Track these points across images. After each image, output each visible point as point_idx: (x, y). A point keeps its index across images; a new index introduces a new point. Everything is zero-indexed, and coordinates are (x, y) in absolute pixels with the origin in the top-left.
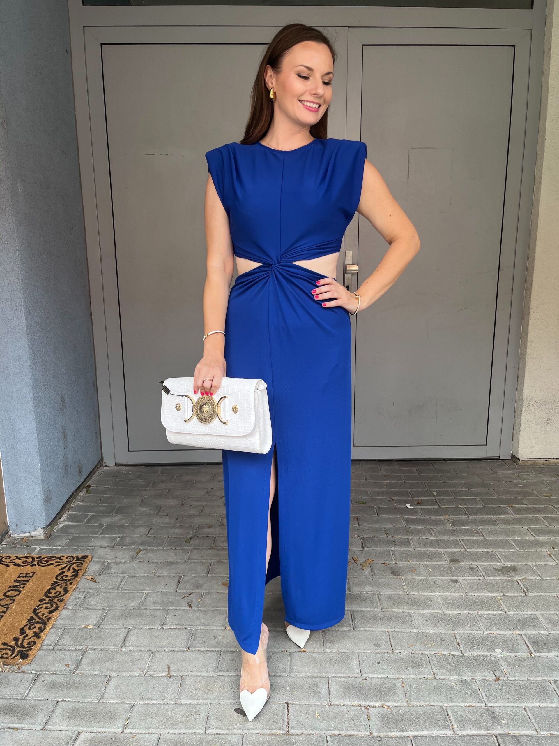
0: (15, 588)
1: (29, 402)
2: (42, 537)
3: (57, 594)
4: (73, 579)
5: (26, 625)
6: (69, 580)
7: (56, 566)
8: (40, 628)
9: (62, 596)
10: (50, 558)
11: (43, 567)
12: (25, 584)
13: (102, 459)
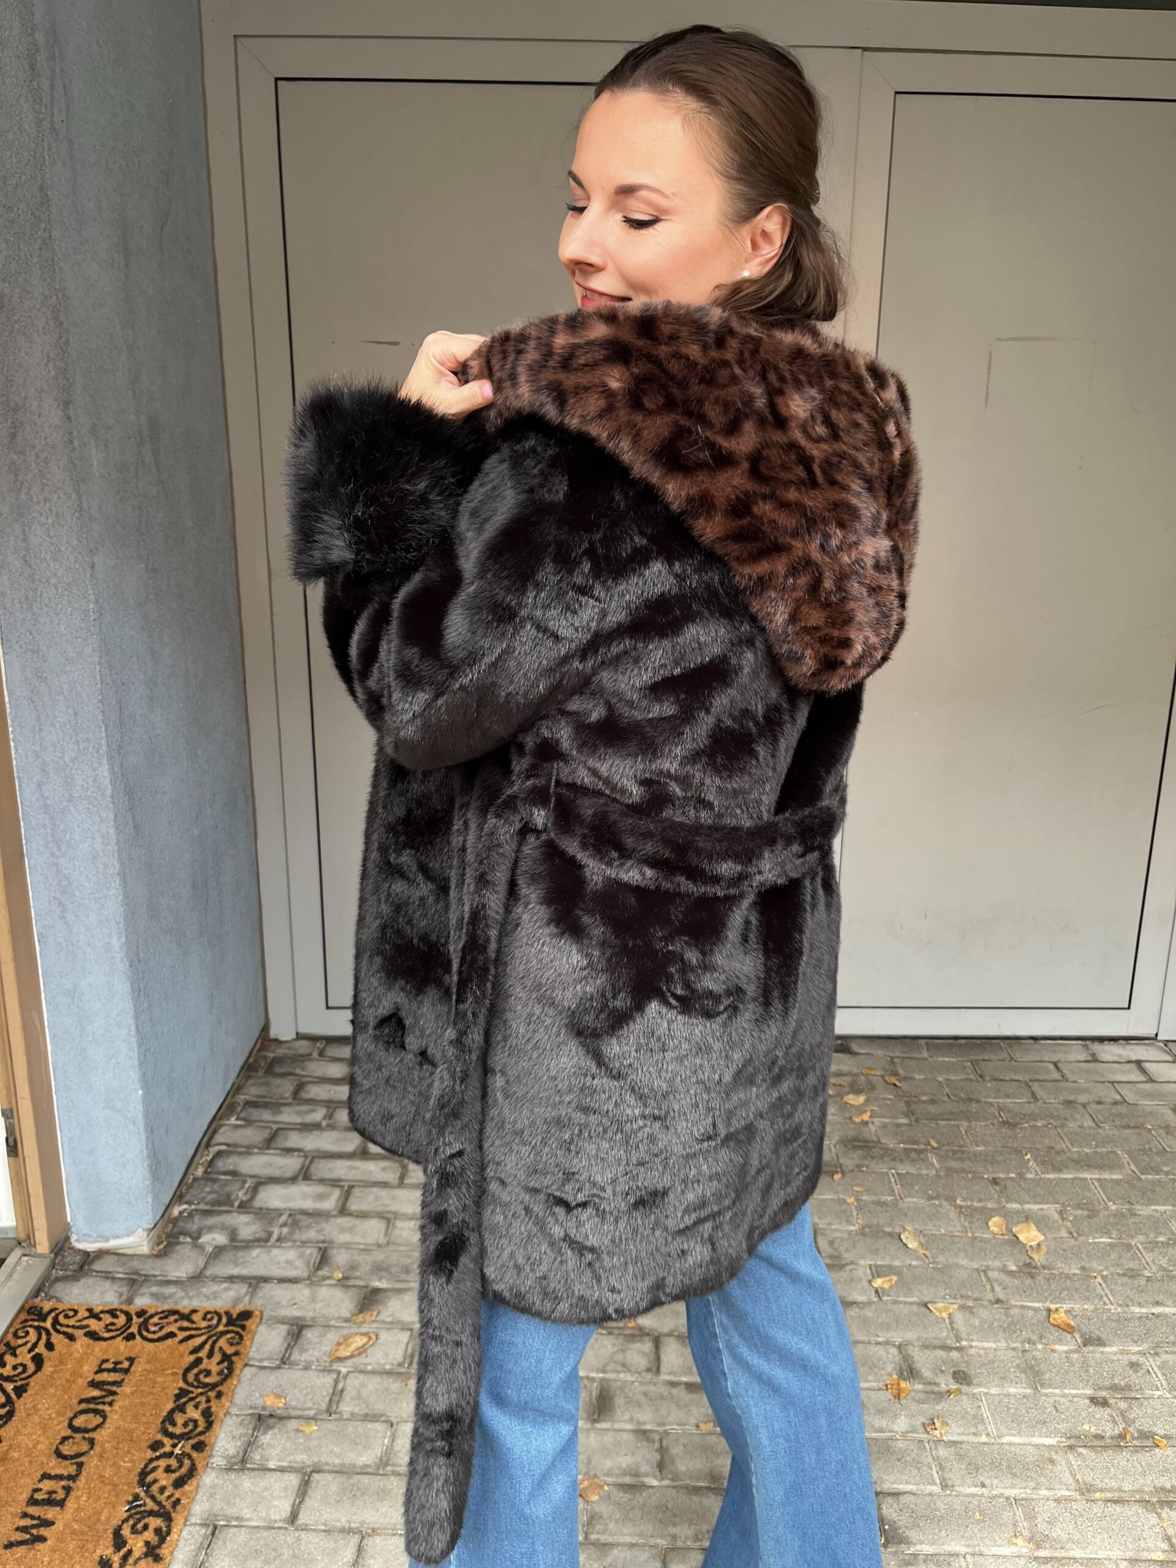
0: (92, 1406)
1: (117, 955)
2: (145, 1249)
3: (190, 1427)
4: (221, 1383)
5: (124, 1522)
6: (214, 1386)
7: (181, 1342)
8: (158, 1531)
9: (202, 1433)
10: (166, 1317)
11: (151, 1345)
12: (114, 1393)
13: (266, 1028)
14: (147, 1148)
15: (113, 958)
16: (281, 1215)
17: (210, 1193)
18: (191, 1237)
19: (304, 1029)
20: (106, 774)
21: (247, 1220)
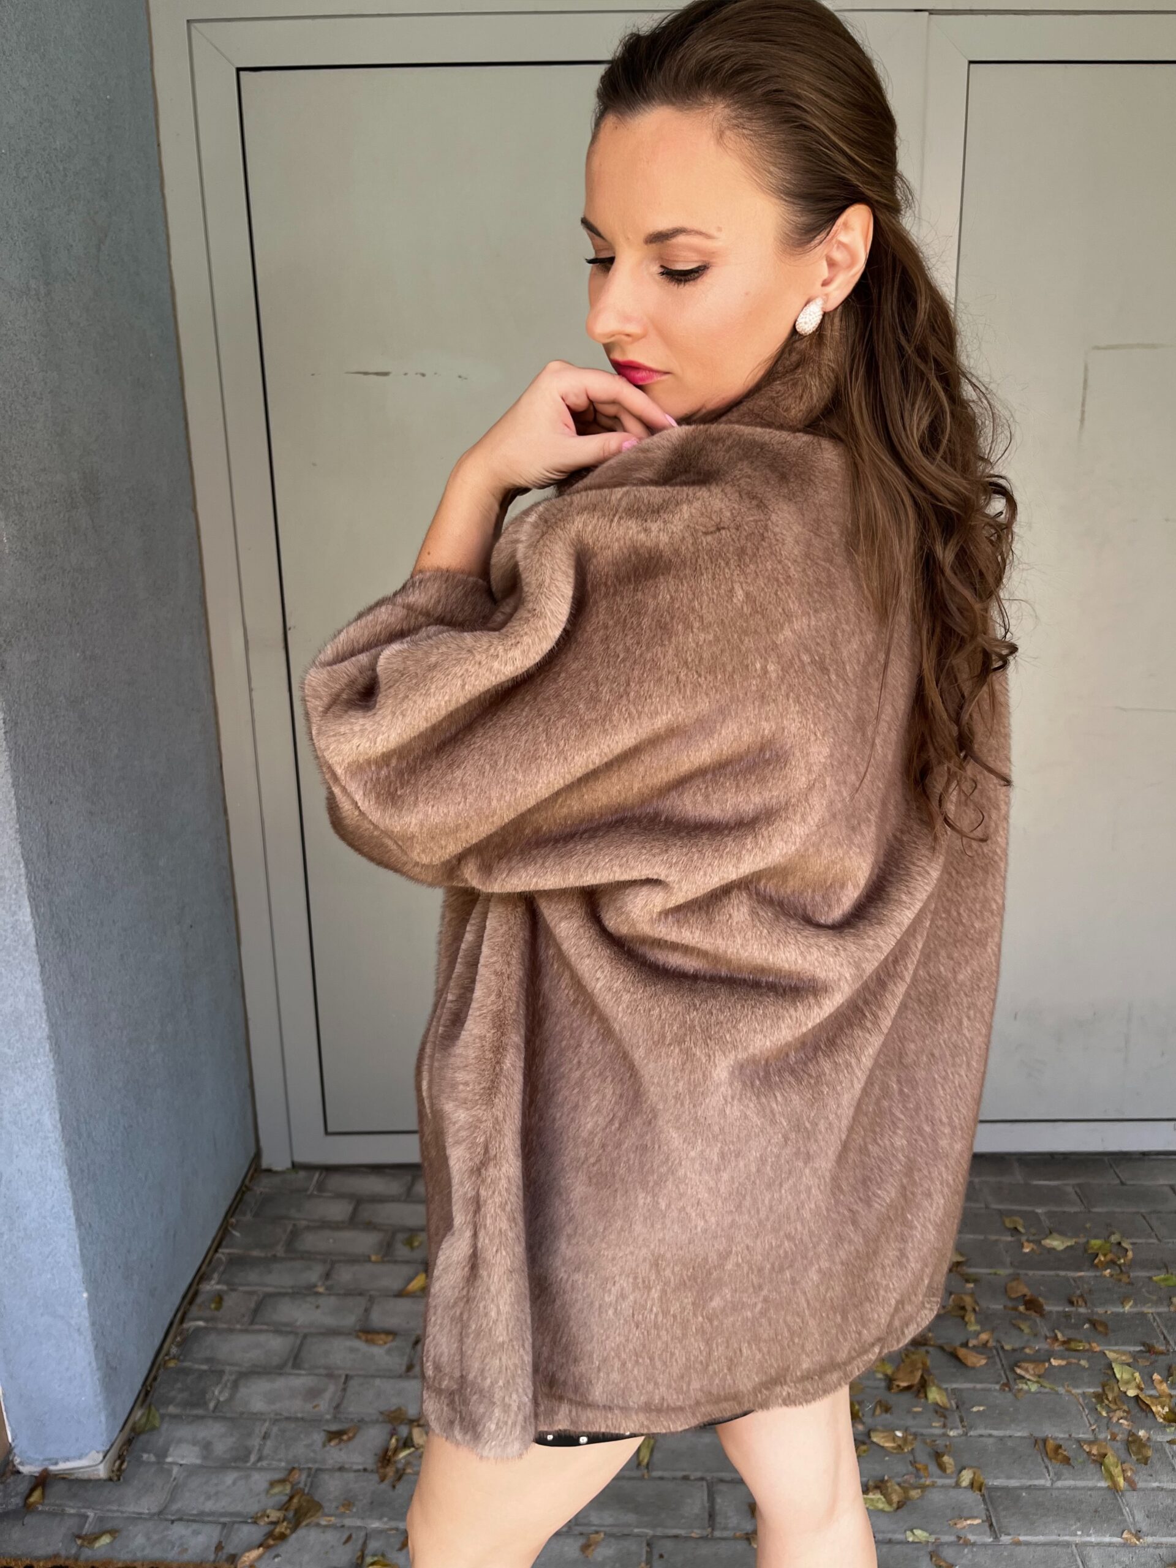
1: (50, 1135)
2: (102, 1472)
13: (258, 1155)
14: (97, 1358)
15: (46, 1138)
16: (265, 1421)
17: (181, 1390)
18: (156, 1455)
19: (300, 1158)
20: (28, 918)
21: (223, 1430)
